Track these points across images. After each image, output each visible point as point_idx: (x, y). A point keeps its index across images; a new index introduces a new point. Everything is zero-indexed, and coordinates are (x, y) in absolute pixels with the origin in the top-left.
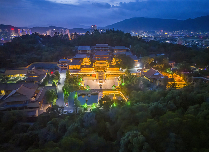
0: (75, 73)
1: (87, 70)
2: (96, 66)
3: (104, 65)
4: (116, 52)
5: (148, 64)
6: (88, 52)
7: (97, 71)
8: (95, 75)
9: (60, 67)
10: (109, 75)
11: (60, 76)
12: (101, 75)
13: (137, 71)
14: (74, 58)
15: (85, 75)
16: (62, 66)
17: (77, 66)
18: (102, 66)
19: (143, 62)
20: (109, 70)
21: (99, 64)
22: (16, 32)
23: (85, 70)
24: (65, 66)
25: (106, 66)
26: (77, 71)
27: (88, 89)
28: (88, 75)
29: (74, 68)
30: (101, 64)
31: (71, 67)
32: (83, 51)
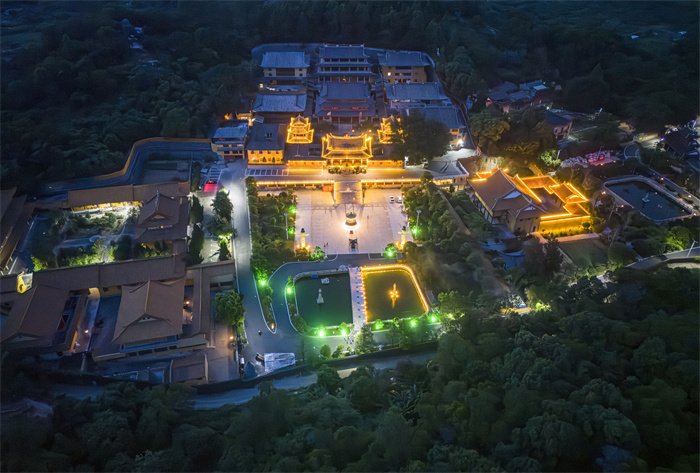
0: (272, 183)
1: (305, 165)
2: (331, 155)
3: (356, 150)
4: (389, 74)
5: (491, 142)
6: (297, 73)
7: (336, 171)
8: (330, 188)
10: (371, 185)
11: (229, 197)
12: (348, 190)
13: (454, 164)
14: (258, 110)
15: (300, 187)
16: (227, 152)
17: (274, 152)
18: (349, 155)
21: (339, 146)
23: (298, 166)
24: (235, 152)
25: (361, 155)
26: (275, 169)
28: (310, 185)
29: (264, 160)
30: (347, 145)
31: (254, 157)
32: (280, 71)
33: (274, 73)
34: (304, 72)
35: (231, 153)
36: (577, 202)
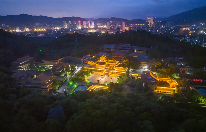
0: (90, 68)
1: (100, 66)
2: (107, 64)
3: (113, 64)
5: (154, 68)
7: (107, 68)
8: (103, 72)
9: (83, 62)
12: (107, 72)
15: (96, 71)
16: (84, 61)
17: (93, 62)
18: (111, 65)
19: (150, 65)
20: (117, 68)
21: (110, 62)
22: (82, 24)
23: (98, 66)
24: (86, 62)
25: (114, 65)
26: (93, 66)
27: (88, 82)
28: (99, 70)
29: (91, 64)
30: (112, 62)
31: (89, 63)
32: (108, 49)
33: (106, 50)
34: (113, 50)
35: (85, 62)
36: (174, 85)
